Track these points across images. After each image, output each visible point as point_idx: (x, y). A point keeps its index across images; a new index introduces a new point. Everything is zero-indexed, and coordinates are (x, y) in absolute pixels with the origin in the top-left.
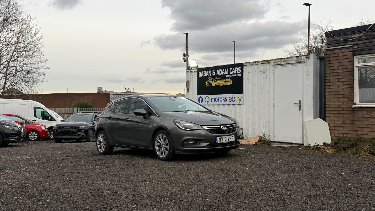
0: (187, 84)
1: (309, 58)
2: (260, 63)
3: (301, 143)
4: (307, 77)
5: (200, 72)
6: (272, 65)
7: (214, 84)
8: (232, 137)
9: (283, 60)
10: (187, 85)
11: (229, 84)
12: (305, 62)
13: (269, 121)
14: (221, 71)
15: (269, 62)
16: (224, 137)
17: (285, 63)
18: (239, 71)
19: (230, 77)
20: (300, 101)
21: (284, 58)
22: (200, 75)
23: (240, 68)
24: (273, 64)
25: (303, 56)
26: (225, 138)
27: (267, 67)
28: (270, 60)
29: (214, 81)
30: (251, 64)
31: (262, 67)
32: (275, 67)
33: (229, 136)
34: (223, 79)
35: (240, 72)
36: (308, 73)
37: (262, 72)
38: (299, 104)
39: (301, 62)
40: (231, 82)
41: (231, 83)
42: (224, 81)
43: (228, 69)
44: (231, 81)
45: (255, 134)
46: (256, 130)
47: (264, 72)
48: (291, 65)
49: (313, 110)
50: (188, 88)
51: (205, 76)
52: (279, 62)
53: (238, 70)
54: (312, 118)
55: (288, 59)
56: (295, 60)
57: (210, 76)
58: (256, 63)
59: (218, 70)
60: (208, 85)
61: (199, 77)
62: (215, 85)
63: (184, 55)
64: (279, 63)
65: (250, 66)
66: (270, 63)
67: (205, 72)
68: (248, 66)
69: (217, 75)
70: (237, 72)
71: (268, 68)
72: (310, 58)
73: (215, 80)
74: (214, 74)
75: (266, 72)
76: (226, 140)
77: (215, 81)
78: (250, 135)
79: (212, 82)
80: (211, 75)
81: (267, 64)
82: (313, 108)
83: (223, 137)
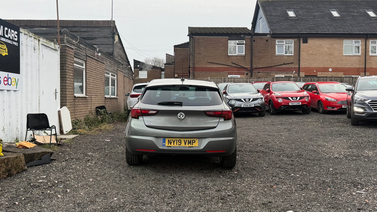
2: (33, 36)
6: (42, 44)
9: (47, 42)
11: (4, 55)
15: (39, 39)
17: (49, 46)
18: (16, 38)
19: (7, 44)
20: (56, 90)
23: (16, 32)
25: (57, 45)
30: (26, 33)
35: (16, 40)
37: (33, 49)
38: (55, 93)
39: (56, 50)
40: (7, 51)
41: (7, 54)
43: (2, 27)
44: (7, 49)
52: (45, 43)
53: (14, 35)
56: (53, 46)
58: (30, 35)
68: (23, 35)
70: (13, 37)
75: (36, 50)
81: (38, 41)
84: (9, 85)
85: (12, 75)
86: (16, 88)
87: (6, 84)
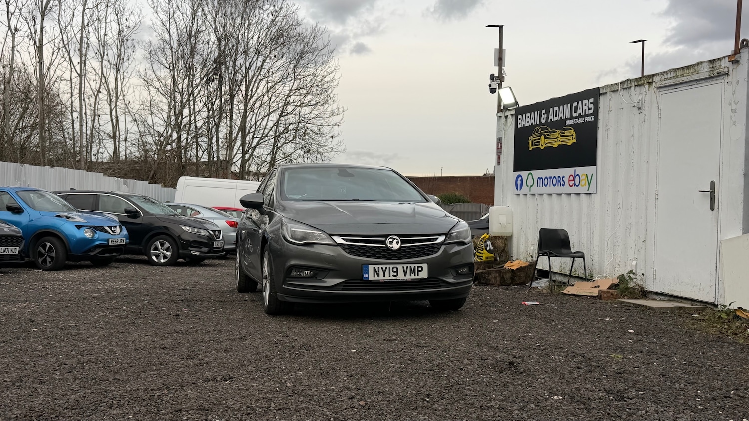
0: (498, 144)
1: (737, 62)
2: (633, 84)
3: (712, 300)
4: (731, 117)
5: (520, 117)
6: (658, 88)
7: (544, 143)
8: (418, 267)
9: (679, 73)
10: (498, 148)
11: (569, 143)
12: (727, 74)
13: (645, 238)
14: (556, 111)
15: (650, 81)
16: (392, 266)
17: (684, 79)
18: (591, 109)
19: (573, 126)
20: (712, 184)
21: (683, 68)
22: (520, 123)
23: (592, 100)
24: (658, 85)
25: (723, 59)
26: (395, 270)
27: (647, 94)
28: (653, 75)
29: (543, 136)
30: (614, 89)
31: (636, 94)
32: (664, 91)
33: (409, 266)
34: (560, 131)
35: (591, 112)
36: (736, 104)
37: (636, 108)
38: (711, 192)
39: (719, 75)
40: (574, 136)
41: (575, 141)
42: (561, 136)
43: (569, 105)
44: (574, 134)
45: (617, 269)
46: (619, 259)
47: (639, 108)
48: (698, 86)
49: (742, 210)
50: (499, 154)
51: (528, 124)
52: (671, 78)
53: (588, 106)
54: (739, 233)
55: (691, 70)
56: (706, 70)
57: (537, 125)
58: (625, 86)
59: (551, 109)
60: (532, 146)
61: (519, 127)
62: (544, 146)
63: (492, 77)
64: (671, 82)
65: (613, 94)
66: (652, 83)
67: (528, 115)
68: (608, 95)
69: (549, 121)
70: (585, 110)
71: (647, 98)
72: (740, 62)
73: (546, 133)
74: (543, 119)
75: (643, 107)
76: (395, 274)
77: (546, 138)
78: (608, 270)
79: (540, 139)
80: (538, 123)
81: (647, 86)
82: (742, 204)
83: (388, 266)
84: (577, 186)
85: (581, 170)
86: (588, 190)
87: (571, 184)
